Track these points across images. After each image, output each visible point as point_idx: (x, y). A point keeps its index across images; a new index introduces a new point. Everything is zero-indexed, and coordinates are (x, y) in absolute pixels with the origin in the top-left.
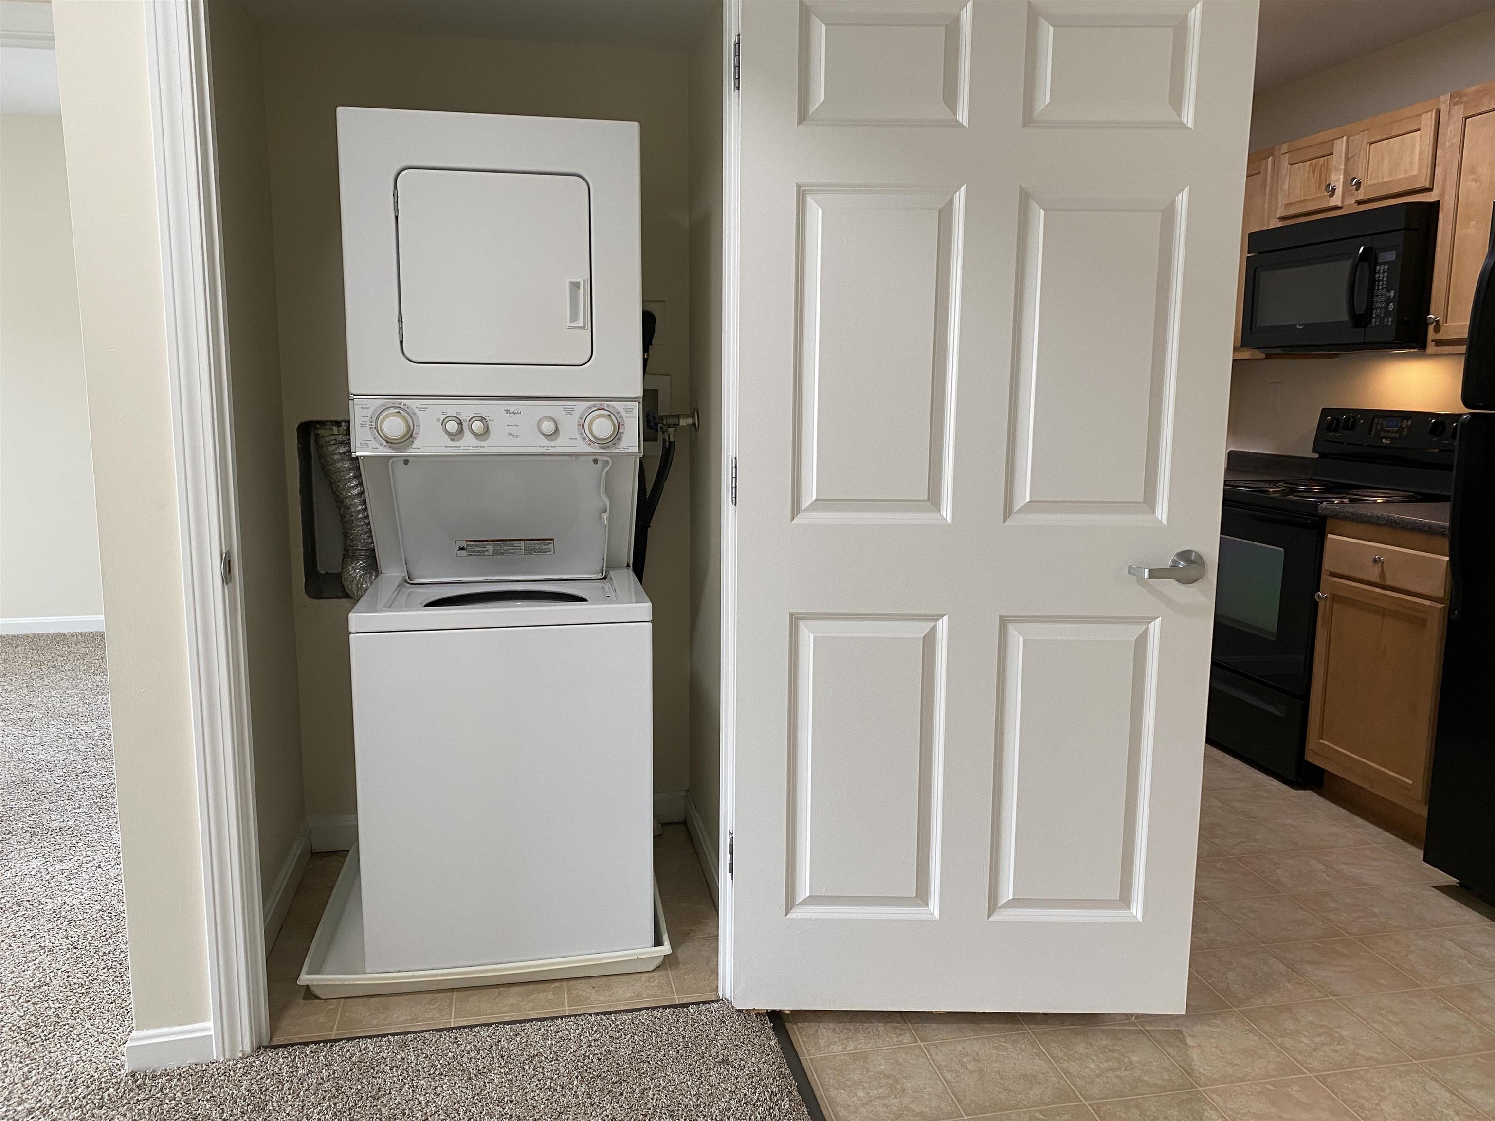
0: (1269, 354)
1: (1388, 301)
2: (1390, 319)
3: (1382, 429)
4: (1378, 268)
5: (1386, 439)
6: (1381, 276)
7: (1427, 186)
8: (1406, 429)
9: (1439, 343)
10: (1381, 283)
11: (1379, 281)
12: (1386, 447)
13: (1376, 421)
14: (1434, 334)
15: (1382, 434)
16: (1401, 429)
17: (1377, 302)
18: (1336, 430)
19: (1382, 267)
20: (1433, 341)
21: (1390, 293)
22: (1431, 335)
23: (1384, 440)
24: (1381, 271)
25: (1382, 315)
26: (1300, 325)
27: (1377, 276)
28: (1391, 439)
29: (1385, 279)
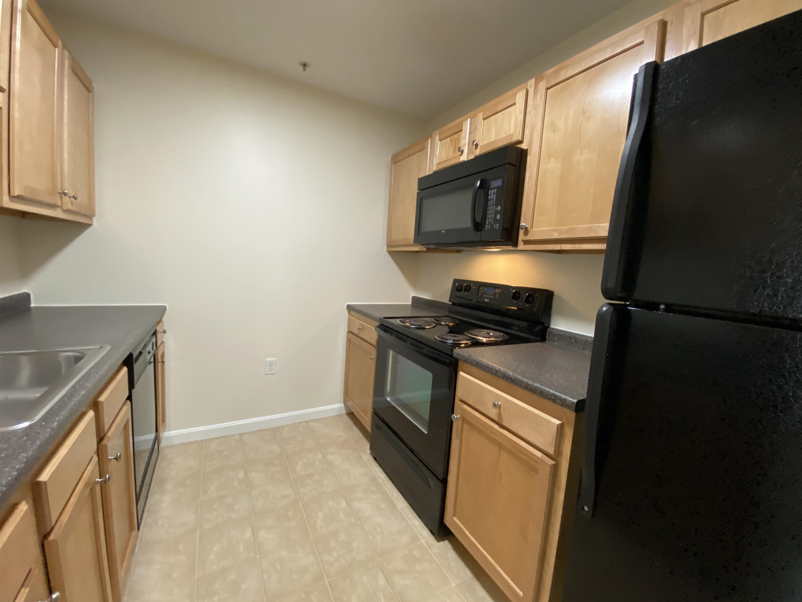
0: (428, 248)
1: (496, 212)
2: (498, 225)
3: (485, 293)
4: (490, 191)
5: (487, 298)
6: (492, 196)
7: (520, 139)
8: (498, 294)
9: (526, 242)
10: (492, 201)
11: (491, 200)
12: (487, 303)
13: (481, 288)
14: (523, 236)
15: (485, 296)
16: (495, 294)
17: (489, 214)
18: (460, 291)
19: (493, 191)
20: (523, 241)
21: (497, 207)
22: (521, 236)
23: (485, 299)
24: (492, 194)
25: (492, 223)
26: (443, 230)
27: (489, 197)
28: (489, 299)
29: (495, 198)
